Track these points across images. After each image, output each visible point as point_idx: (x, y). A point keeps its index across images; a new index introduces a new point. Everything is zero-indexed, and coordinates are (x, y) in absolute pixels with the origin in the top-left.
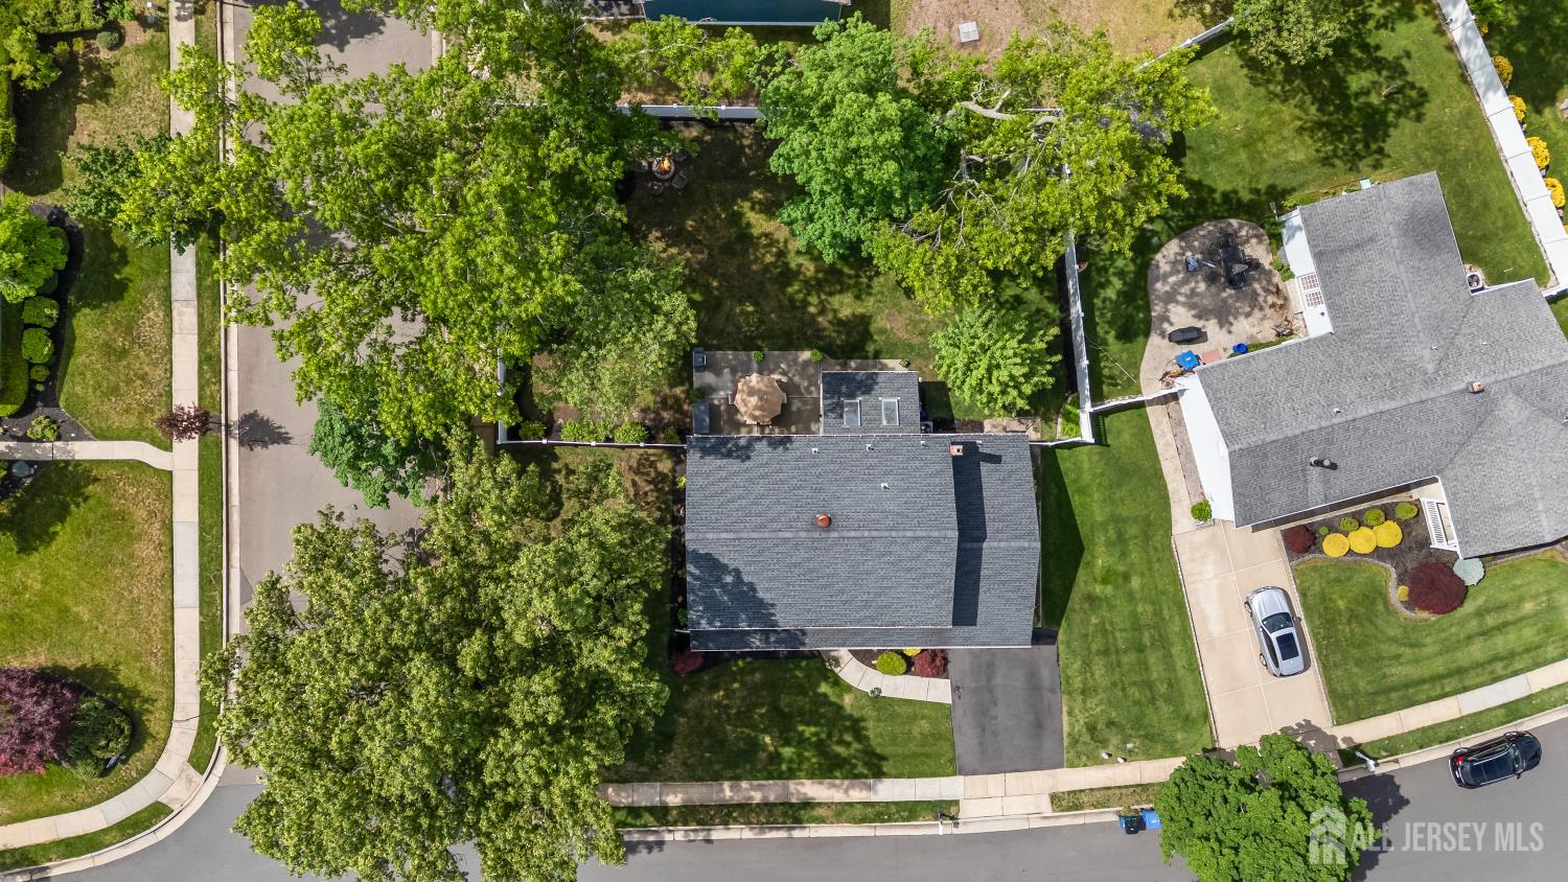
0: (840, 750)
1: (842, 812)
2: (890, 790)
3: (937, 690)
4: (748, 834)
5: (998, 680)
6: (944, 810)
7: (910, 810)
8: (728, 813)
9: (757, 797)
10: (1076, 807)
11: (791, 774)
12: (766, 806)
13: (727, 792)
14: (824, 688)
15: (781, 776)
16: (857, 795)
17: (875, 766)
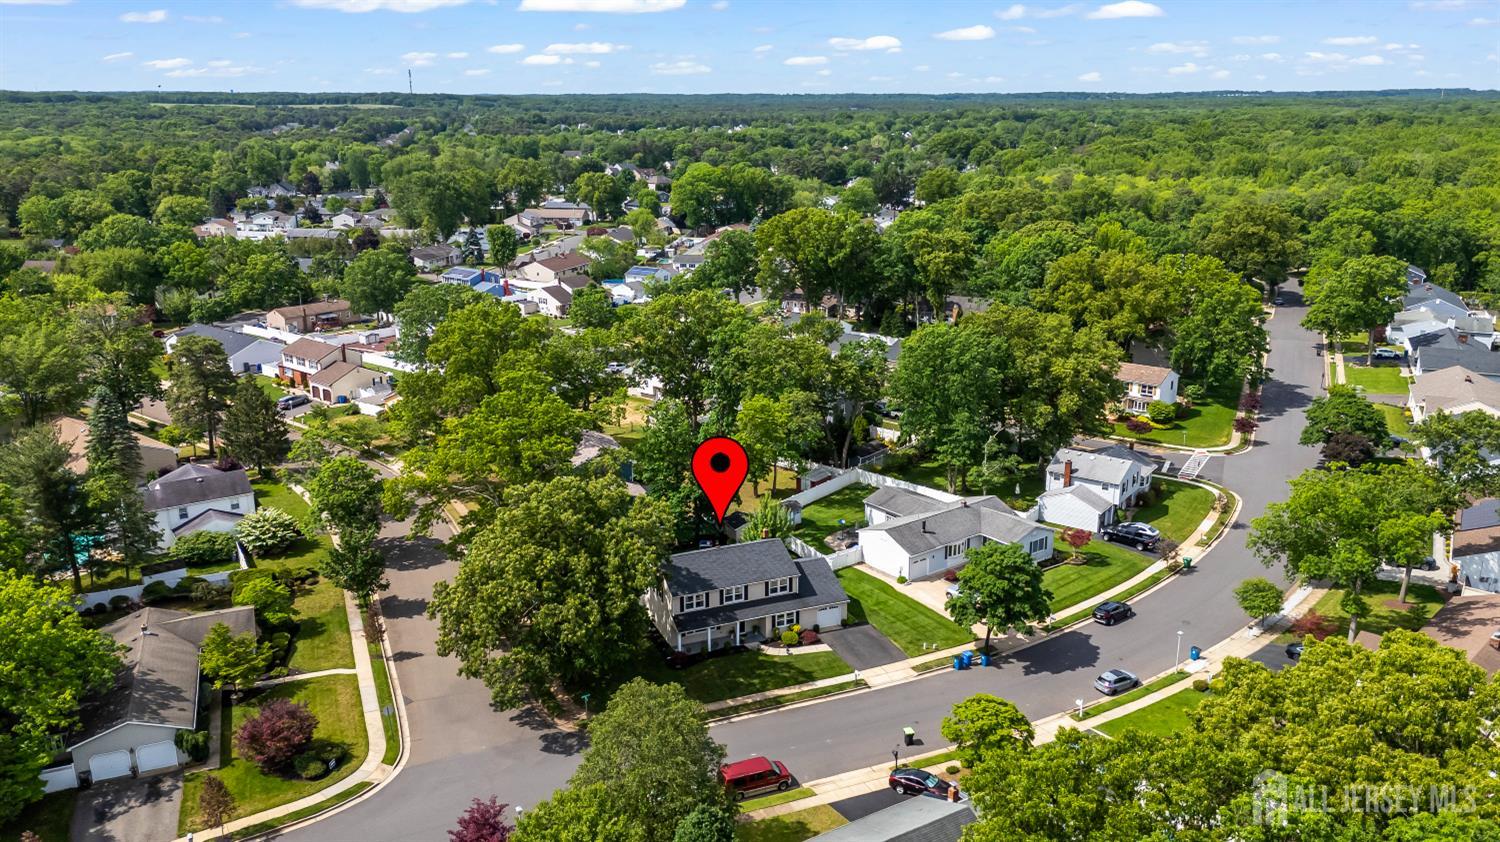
0: (787, 675)
1: (802, 696)
2: (821, 684)
3: (823, 648)
4: (752, 716)
5: (850, 638)
6: (859, 684)
7: (841, 687)
8: (736, 710)
9: (750, 701)
10: (928, 668)
11: (763, 689)
12: (755, 703)
13: (730, 703)
14: (761, 658)
15: (758, 691)
16: (805, 688)
17: (810, 677)
